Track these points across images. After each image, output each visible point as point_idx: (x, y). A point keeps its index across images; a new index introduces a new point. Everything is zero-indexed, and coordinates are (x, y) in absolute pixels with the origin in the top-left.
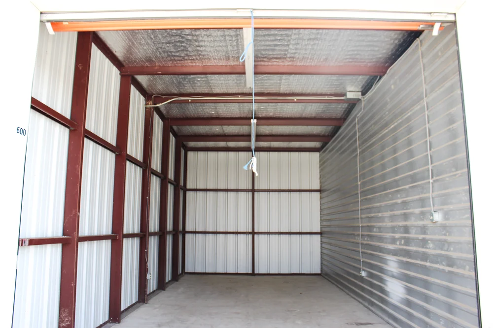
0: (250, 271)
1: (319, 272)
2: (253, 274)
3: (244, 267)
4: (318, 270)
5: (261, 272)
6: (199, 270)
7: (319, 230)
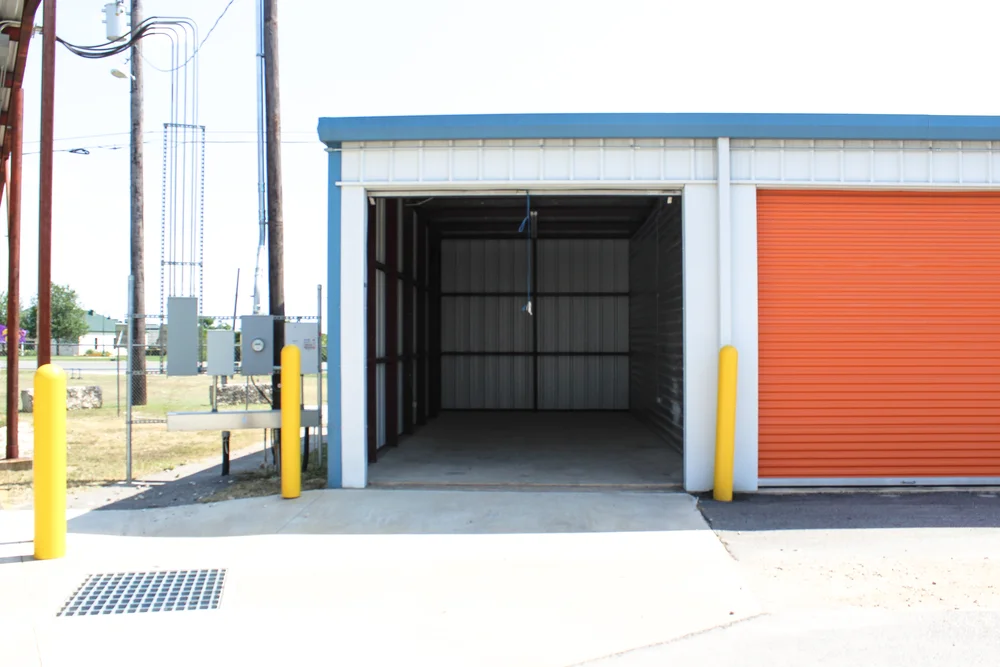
0: (531, 406)
1: (627, 407)
2: (535, 410)
3: (522, 401)
4: (624, 404)
5: (546, 407)
6: (460, 405)
7: (626, 350)
